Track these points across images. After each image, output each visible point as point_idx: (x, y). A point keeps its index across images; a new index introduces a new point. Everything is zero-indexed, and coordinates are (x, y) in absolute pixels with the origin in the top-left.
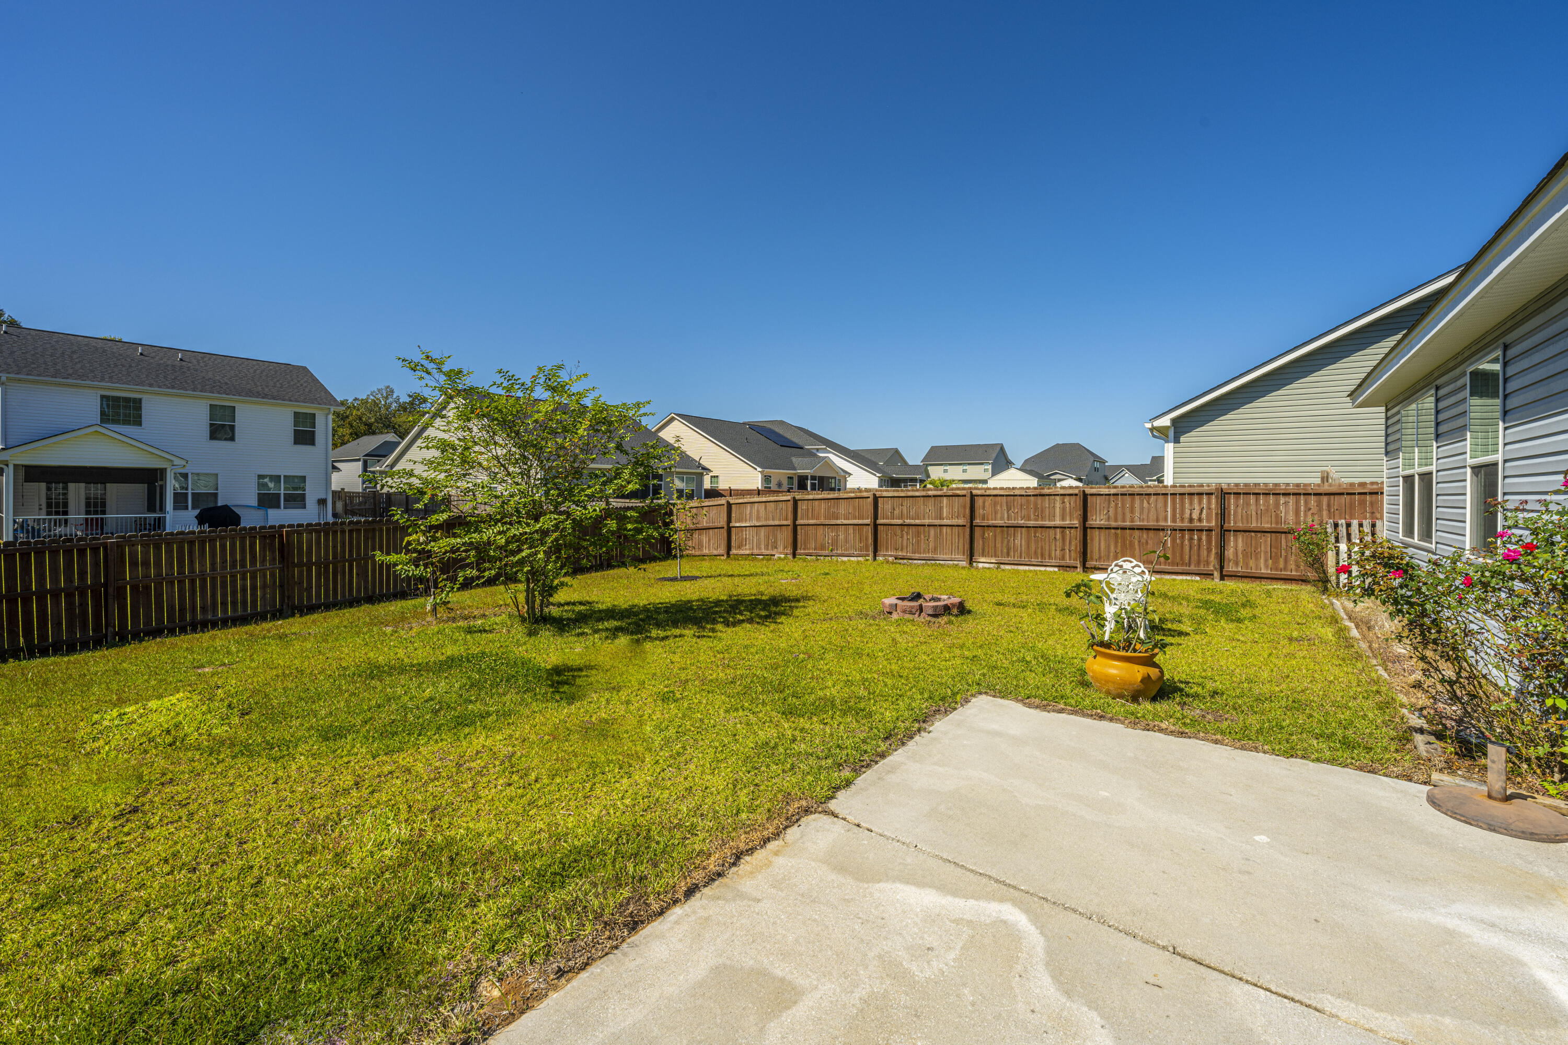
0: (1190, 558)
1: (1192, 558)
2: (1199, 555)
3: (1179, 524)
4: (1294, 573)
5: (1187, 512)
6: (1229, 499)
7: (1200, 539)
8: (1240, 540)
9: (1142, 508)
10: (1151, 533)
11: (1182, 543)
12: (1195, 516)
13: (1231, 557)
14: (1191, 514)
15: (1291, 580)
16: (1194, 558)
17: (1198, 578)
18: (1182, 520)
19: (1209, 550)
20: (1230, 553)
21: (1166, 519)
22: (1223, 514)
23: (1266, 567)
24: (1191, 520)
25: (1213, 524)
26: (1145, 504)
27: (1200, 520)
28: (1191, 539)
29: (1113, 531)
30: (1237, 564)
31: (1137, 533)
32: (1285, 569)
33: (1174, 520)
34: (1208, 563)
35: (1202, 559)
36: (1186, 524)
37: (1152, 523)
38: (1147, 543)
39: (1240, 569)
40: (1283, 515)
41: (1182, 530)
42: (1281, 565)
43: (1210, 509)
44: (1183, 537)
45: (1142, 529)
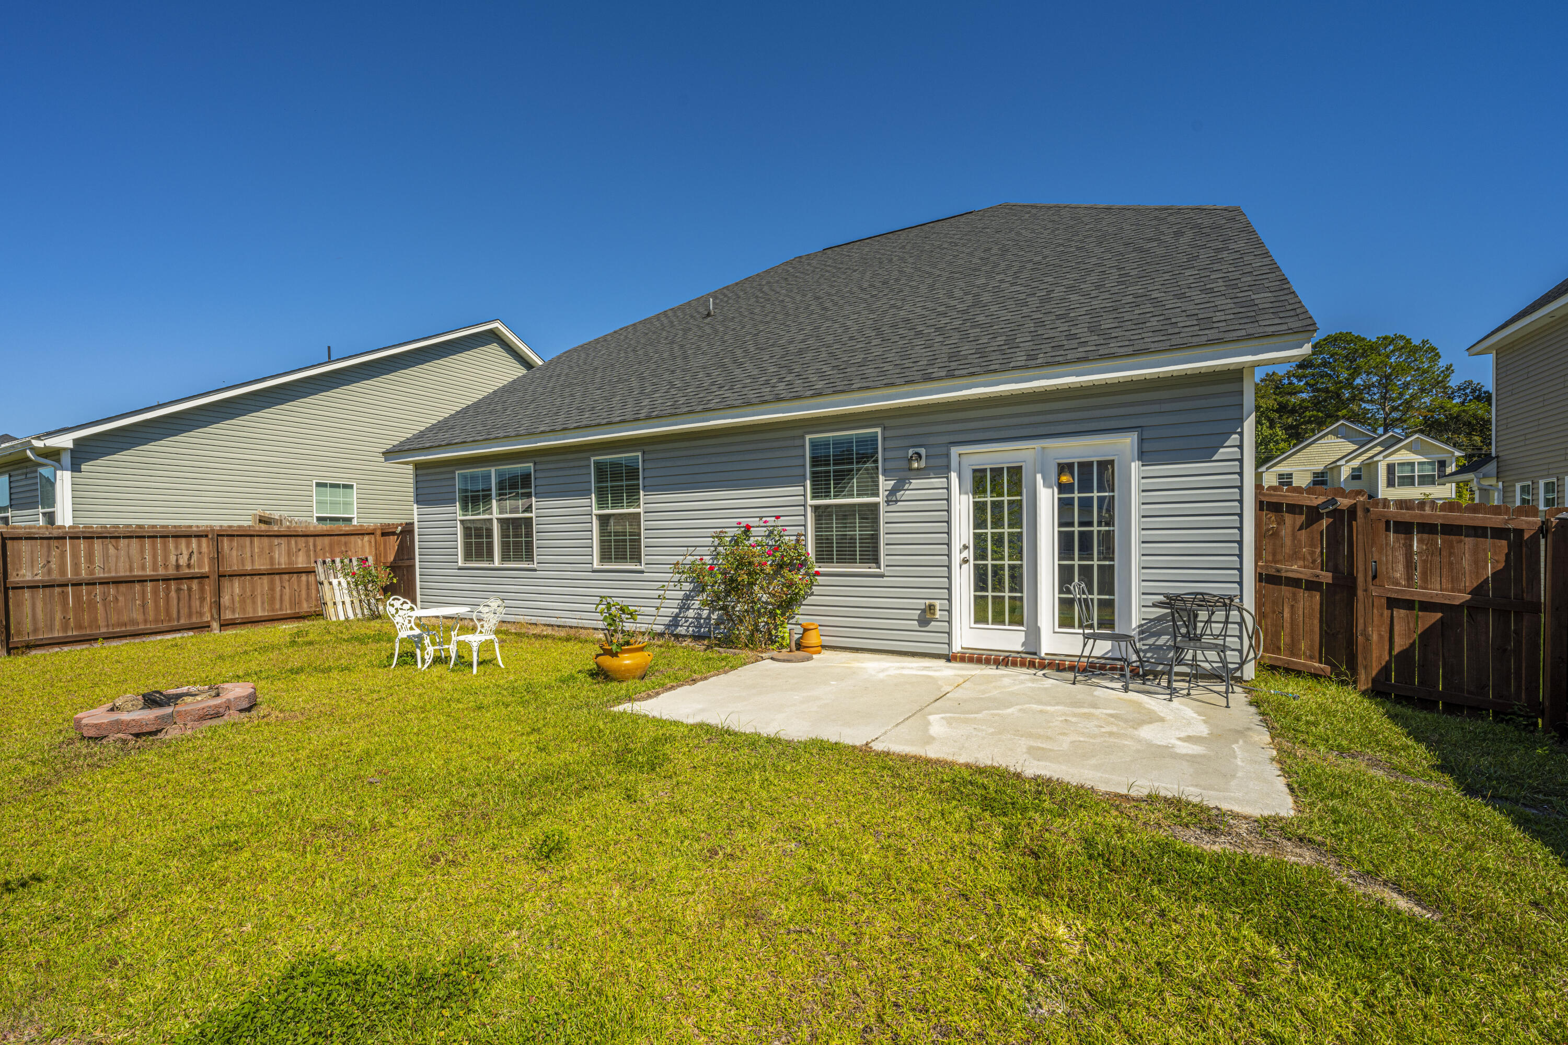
0: (179, 612)
1: (182, 611)
2: (190, 607)
3: (161, 572)
4: (289, 612)
5: (173, 559)
6: (222, 541)
7: (190, 589)
8: (237, 585)
9: (106, 556)
10: (123, 588)
11: (167, 595)
12: (183, 561)
13: (227, 604)
14: (177, 560)
15: (286, 619)
16: (184, 611)
17: (191, 633)
18: (166, 566)
19: (202, 599)
20: (226, 600)
21: (143, 568)
22: (218, 557)
23: (263, 609)
24: (178, 567)
25: (207, 569)
26: (112, 550)
27: (189, 566)
28: (178, 590)
29: (57, 590)
30: (233, 611)
31: (98, 589)
32: (281, 609)
33: (155, 568)
34: (201, 614)
35: (194, 610)
36: (171, 572)
37: (123, 573)
38: (116, 599)
39: (237, 616)
40: (277, 556)
41: (166, 580)
42: (278, 606)
43: (200, 553)
44: (168, 589)
45: (108, 583)
